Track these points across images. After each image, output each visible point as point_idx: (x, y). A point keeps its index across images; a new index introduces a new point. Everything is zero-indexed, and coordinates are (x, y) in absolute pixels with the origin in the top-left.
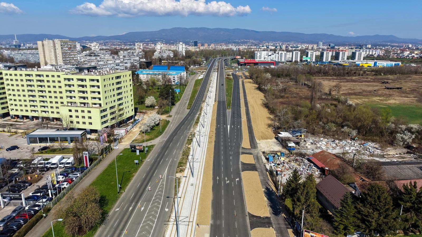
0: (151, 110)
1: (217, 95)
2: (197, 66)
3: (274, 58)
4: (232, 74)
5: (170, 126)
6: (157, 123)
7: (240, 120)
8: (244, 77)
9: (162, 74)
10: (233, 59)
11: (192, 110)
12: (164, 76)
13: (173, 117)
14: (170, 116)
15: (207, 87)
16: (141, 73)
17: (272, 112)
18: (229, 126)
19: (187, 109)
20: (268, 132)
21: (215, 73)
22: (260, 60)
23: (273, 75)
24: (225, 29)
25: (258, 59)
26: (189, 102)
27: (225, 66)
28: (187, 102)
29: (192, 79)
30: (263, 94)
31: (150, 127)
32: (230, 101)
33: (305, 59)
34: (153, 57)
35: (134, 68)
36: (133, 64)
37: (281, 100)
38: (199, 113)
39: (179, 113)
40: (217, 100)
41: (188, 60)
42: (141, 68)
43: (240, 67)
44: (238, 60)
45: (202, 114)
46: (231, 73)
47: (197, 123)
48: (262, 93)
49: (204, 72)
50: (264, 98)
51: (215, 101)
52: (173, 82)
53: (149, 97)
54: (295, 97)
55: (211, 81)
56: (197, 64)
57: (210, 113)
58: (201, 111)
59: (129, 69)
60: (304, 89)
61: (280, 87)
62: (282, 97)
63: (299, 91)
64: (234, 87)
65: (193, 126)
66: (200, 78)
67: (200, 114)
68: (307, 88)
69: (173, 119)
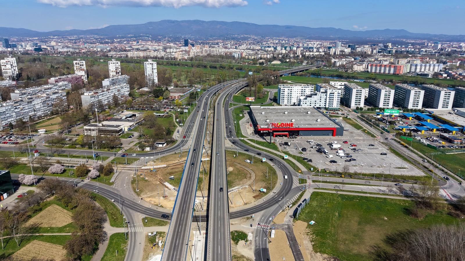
3: (318, 102)
24: (223, 22)
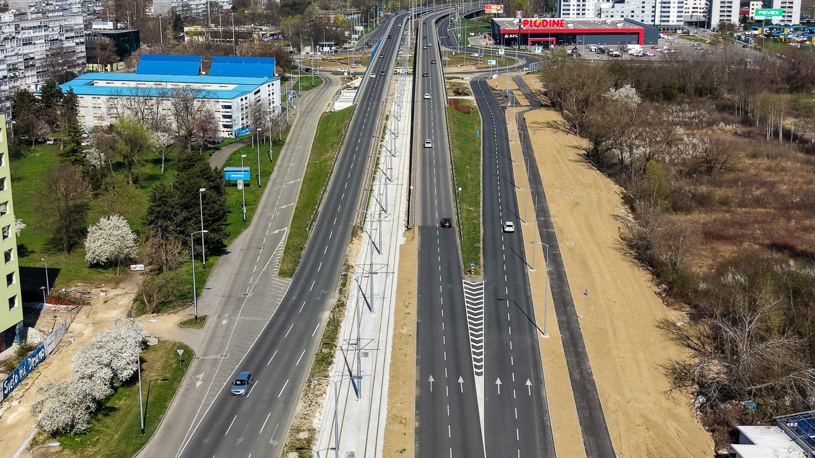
0: (108, 281)
1: (417, 196)
2: (326, 49)
3: (638, 12)
4: (473, 83)
5: (192, 384)
6: (125, 374)
7: (529, 339)
8: (524, 102)
9: (176, 94)
10: (471, 16)
11: (302, 282)
12: (184, 102)
13: (210, 323)
14: (198, 321)
15: (371, 152)
16: (89, 89)
17: (675, 290)
18: (480, 382)
19: (282, 274)
20: (676, 418)
21: (400, 78)
22: (581, 19)
23: (647, 94)
25: (573, 17)
26: (291, 236)
27: (443, 49)
28: (280, 234)
29: (307, 112)
30: (617, 188)
31: (88, 408)
32: (476, 228)
33: (762, 18)
34: (152, 11)
35: (63, 64)
36: (58, 45)
37: (700, 217)
38: (333, 301)
39: (240, 300)
40: (417, 221)
41: (292, 21)
42: (90, 59)
43: (502, 51)
44: (493, 23)
45: (351, 304)
46: (467, 79)
47: (325, 361)
48: (610, 182)
49: (355, 75)
50: (623, 211)
51: (408, 229)
52: (225, 126)
53: (102, 220)
54: (759, 202)
55: (387, 119)
56: (328, 40)
57: (387, 295)
58: (344, 285)
59: (43, 66)
60: (788, 158)
61: (681, 147)
62: (703, 202)
63: (769, 169)
64: (488, 150)
65: (303, 386)
66: (339, 106)
67: (341, 305)
68: (801, 155)
69: (212, 337)
